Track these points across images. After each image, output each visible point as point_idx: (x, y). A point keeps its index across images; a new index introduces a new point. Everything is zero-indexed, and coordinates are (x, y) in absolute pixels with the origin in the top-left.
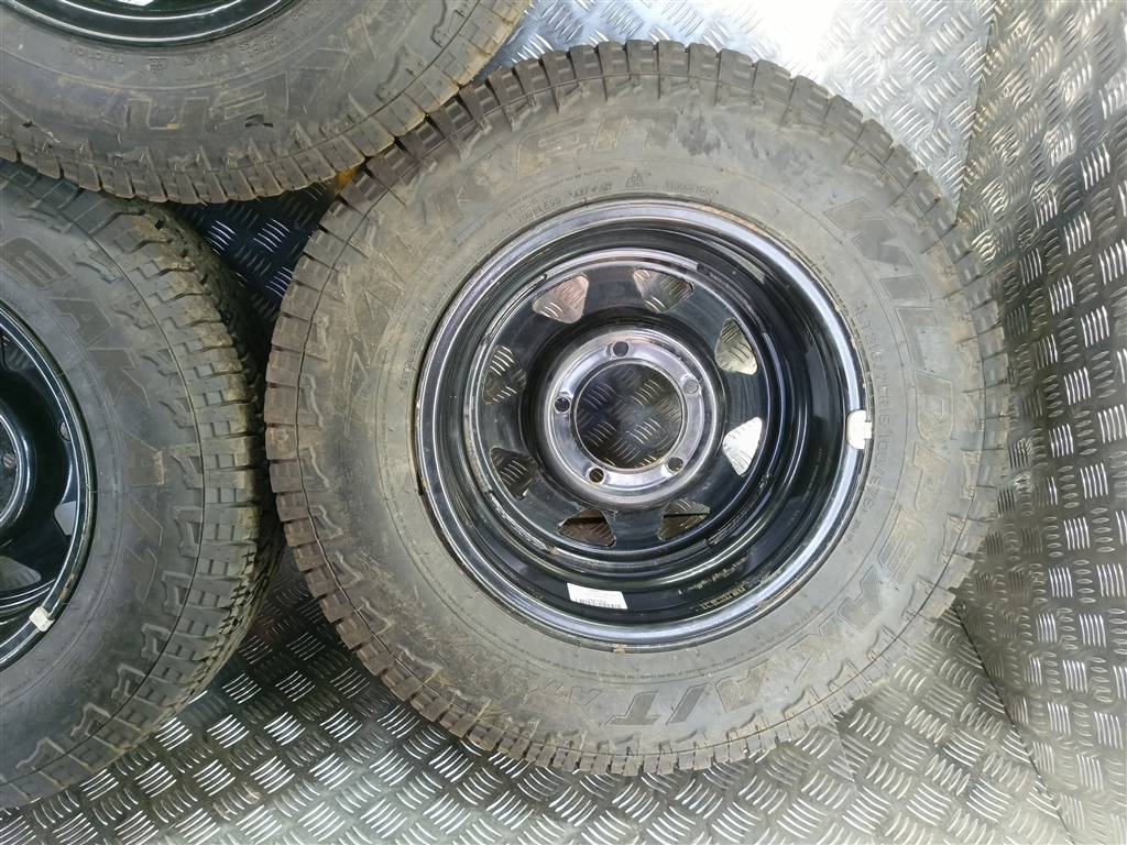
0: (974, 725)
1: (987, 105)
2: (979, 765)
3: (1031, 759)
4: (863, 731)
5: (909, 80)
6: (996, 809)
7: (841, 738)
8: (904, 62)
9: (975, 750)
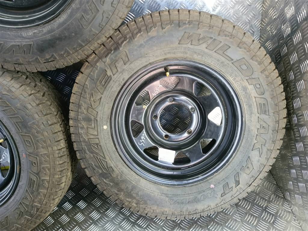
0: (274, 201)
1: (265, 19)
2: (277, 213)
3: (292, 210)
4: (243, 205)
5: (241, 14)
6: (283, 227)
7: (237, 208)
8: (239, 9)
9: (275, 209)
